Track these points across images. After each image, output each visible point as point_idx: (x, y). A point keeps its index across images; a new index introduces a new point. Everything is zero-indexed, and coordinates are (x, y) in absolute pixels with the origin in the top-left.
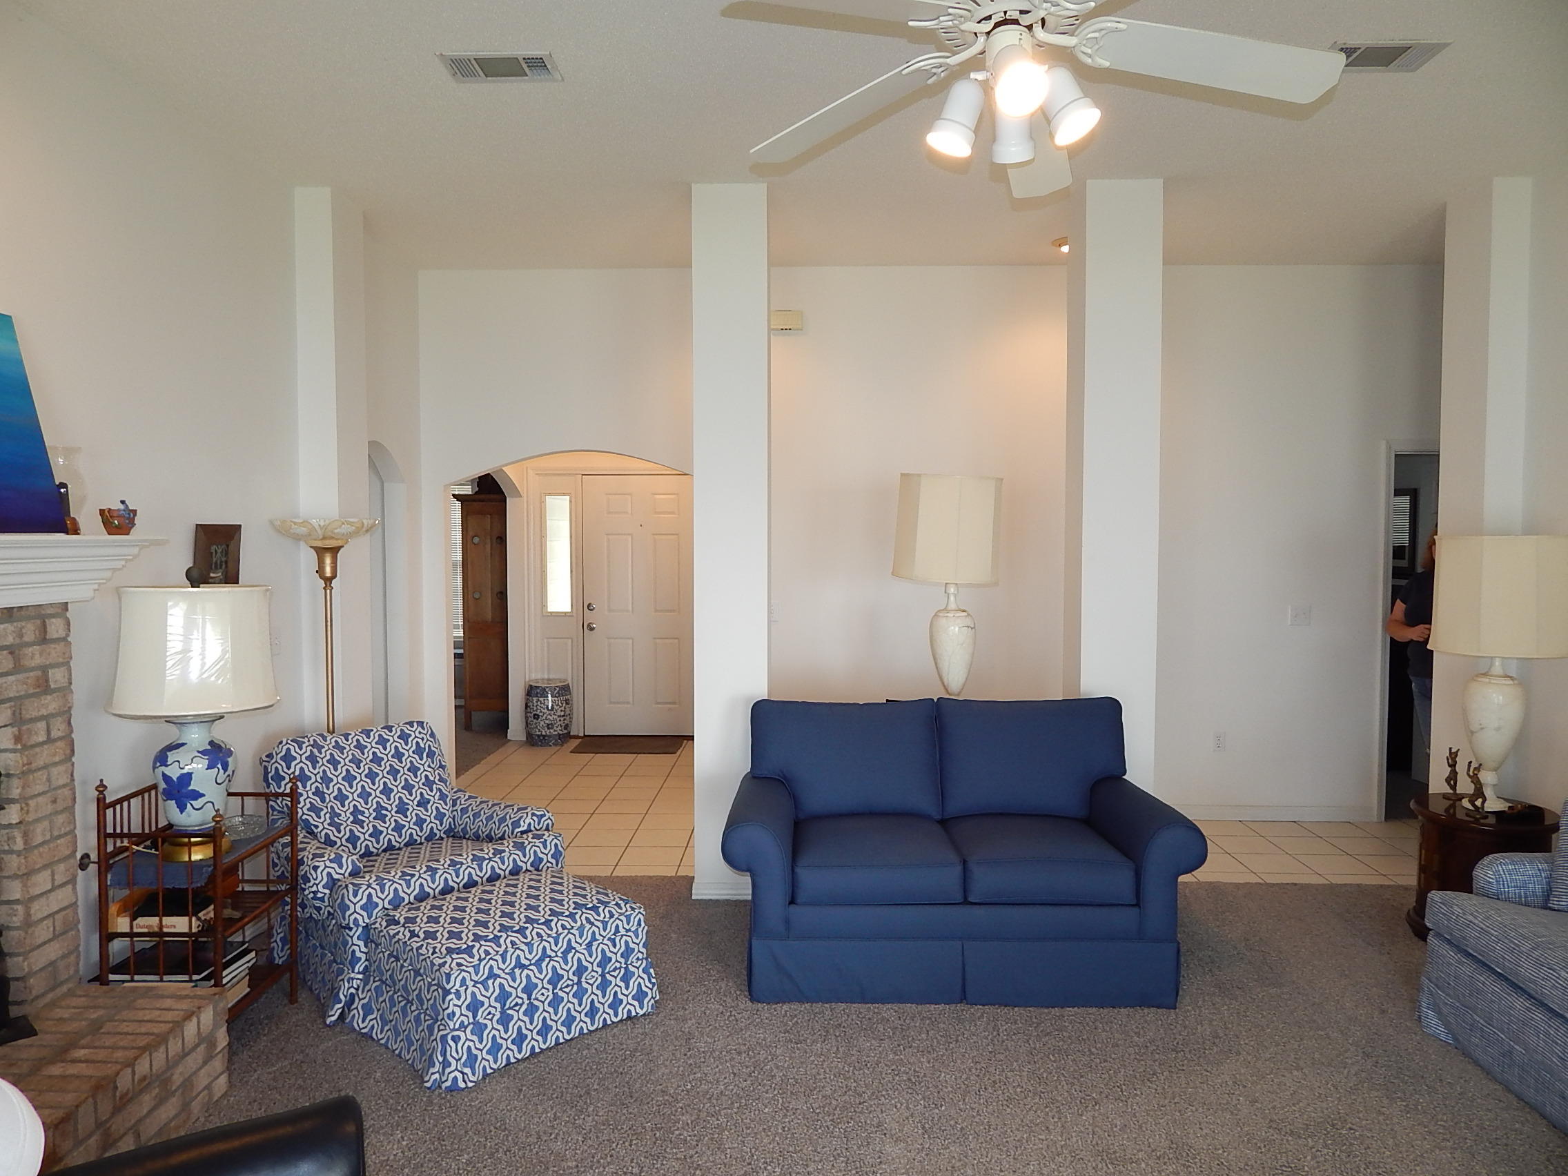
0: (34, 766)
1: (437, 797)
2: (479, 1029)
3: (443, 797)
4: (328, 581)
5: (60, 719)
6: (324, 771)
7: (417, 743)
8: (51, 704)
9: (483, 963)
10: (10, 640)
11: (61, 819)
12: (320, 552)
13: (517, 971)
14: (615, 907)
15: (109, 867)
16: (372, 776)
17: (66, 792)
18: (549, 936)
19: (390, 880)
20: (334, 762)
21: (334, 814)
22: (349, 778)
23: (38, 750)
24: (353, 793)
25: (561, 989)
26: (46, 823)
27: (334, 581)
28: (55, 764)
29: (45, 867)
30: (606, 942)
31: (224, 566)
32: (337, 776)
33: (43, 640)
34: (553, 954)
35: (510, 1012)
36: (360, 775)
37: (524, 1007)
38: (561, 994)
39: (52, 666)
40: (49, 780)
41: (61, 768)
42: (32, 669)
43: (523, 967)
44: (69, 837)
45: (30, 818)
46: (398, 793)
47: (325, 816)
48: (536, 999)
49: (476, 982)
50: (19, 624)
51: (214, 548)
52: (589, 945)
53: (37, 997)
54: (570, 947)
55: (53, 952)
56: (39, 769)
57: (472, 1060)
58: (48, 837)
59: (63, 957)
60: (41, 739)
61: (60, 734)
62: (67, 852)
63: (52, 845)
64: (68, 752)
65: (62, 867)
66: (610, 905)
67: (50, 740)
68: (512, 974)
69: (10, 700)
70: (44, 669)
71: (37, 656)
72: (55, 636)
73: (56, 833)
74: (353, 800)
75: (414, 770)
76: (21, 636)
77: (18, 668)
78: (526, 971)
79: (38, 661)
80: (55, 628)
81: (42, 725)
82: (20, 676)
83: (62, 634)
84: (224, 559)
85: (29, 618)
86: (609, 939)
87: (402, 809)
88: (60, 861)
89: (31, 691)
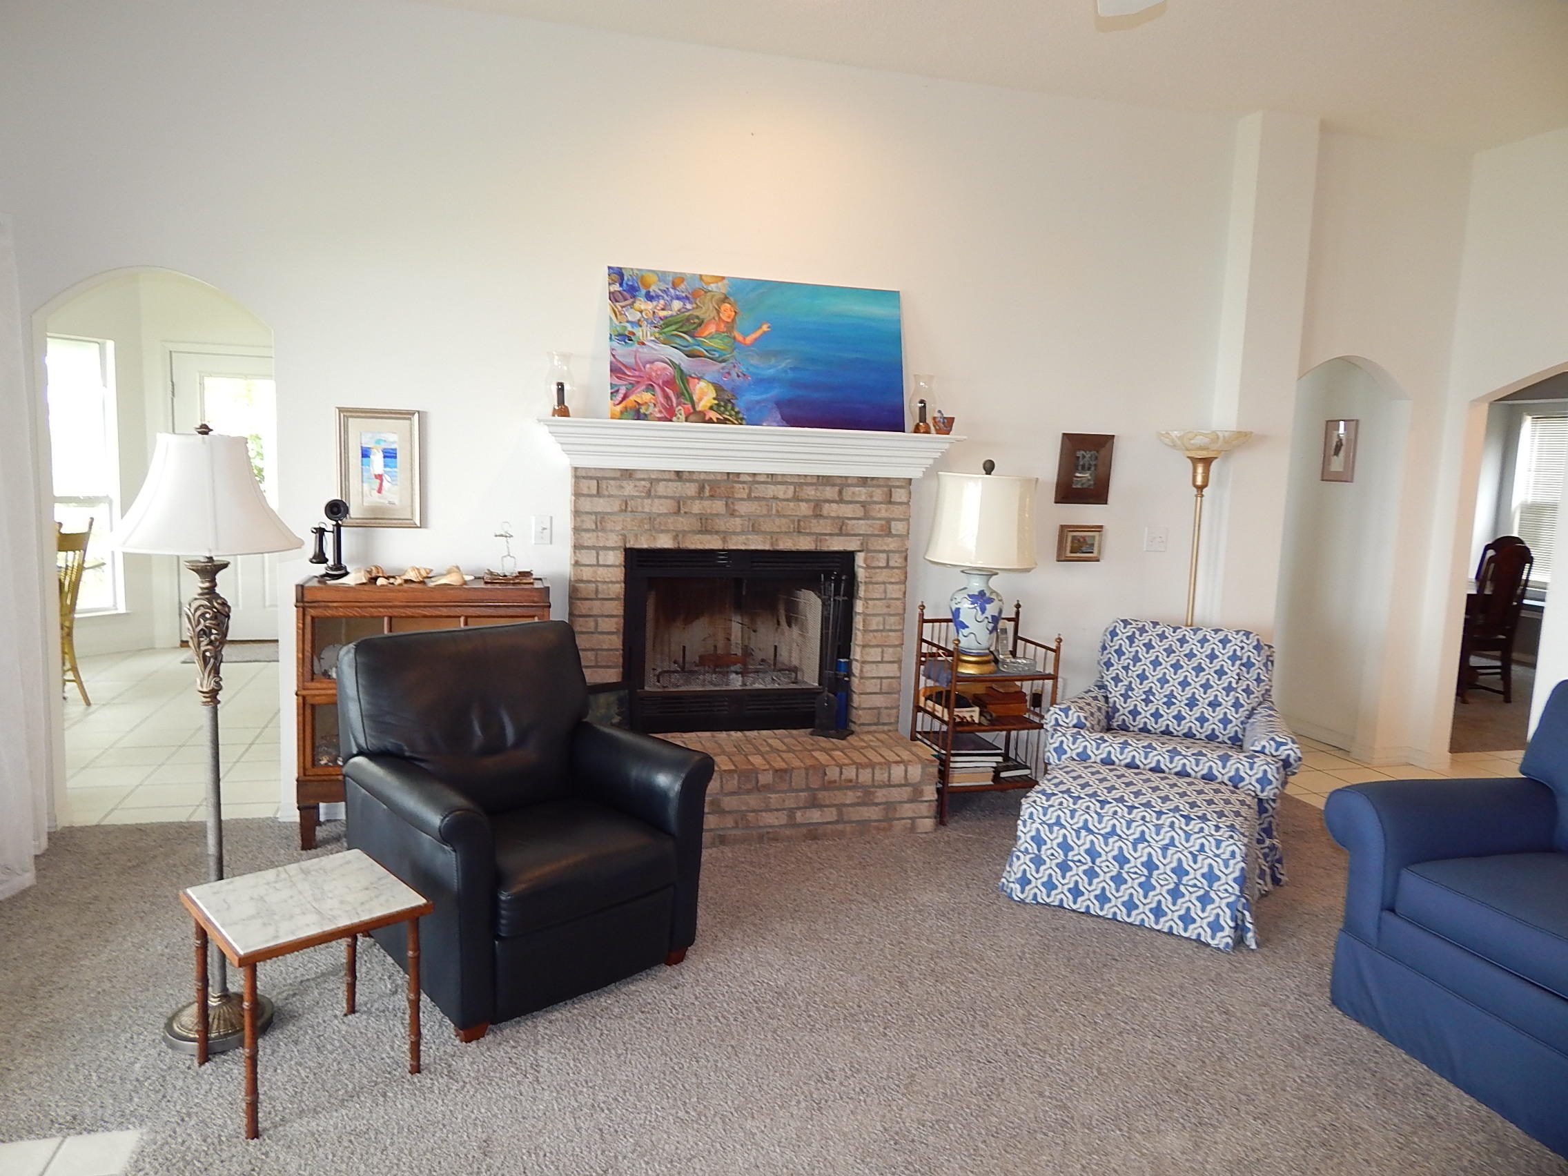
0: (874, 580)
1: (1230, 703)
2: (1038, 862)
3: (1237, 705)
4: (1200, 489)
5: (897, 555)
6: (1137, 652)
7: (1235, 650)
8: (891, 544)
9: (1051, 809)
10: (863, 498)
11: (892, 619)
12: (1195, 461)
13: (1083, 833)
14: (1213, 828)
15: (922, 663)
16: (1177, 667)
17: (898, 603)
18: (1123, 817)
19: (1084, 737)
20: (1149, 646)
21: (1130, 688)
22: (1156, 663)
23: (878, 570)
24: (1153, 676)
25: (1128, 872)
26: (881, 619)
27: (1205, 490)
28: (892, 583)
29: (877, 646)
30: (1186, 853)
31: (1093, 468)
32: (1147, 658)
33: (889, 501)
34: (1125, 836)
35: (1071, 864)
36: (1167, 662)
37: (1085, 867)
38: (1125, 876)
39: (894, 519)
40: (885, 592)
41: (896, 587)
42: (880, 519)
43: (1090, 831)
44: (899, 633)
45: (869, 611)
46: (1195, 688)
47: (1121, 688)
48: (1100, 867)
49: (1044, 822)
50: (870, 489)
51: (1080, 454)
52: (1165, 849)
53: (863, 724)
54: (1142, 838)
55: (879, 701)
56: (877, 583)
57: (1024, 881)
58: (881, 628)
59: (886, 708)
60: (881, 565)
61: (897, 565)
62: (897, 643)
63: (884, 634)
64: (903, 578)
65: (891, 650)
66: (1208, 823)
67: (888, 567)
68: (1078, 832)
69: (860, 535)
70: (889, 521)
71: (883, 511)
72: (899, 500)
73: (887, 627)
74: (1152, 682)
75: (1221, 673)
76: (871, 497)
77: (866, 517)
78: (1091, 837)
79: (884, 514)
80: (900, 495)
81: (884, 556)
82: (869, 522)
83: (904, 499)
84: (1093, 463)
85: (879, 486)
86: (1191, 853)
87: (1192, 703)
88: (890, 646)
89: (876, 532)
